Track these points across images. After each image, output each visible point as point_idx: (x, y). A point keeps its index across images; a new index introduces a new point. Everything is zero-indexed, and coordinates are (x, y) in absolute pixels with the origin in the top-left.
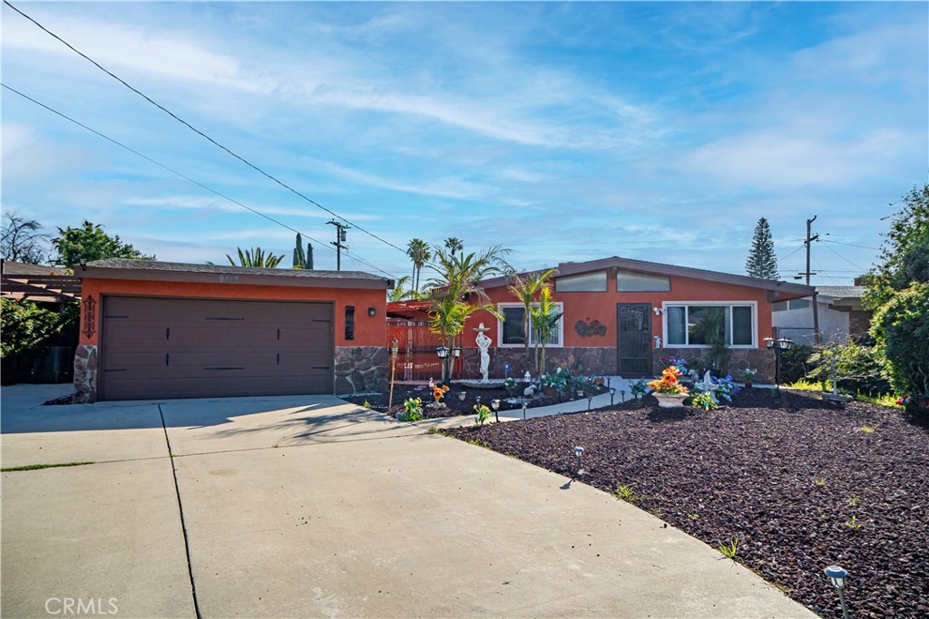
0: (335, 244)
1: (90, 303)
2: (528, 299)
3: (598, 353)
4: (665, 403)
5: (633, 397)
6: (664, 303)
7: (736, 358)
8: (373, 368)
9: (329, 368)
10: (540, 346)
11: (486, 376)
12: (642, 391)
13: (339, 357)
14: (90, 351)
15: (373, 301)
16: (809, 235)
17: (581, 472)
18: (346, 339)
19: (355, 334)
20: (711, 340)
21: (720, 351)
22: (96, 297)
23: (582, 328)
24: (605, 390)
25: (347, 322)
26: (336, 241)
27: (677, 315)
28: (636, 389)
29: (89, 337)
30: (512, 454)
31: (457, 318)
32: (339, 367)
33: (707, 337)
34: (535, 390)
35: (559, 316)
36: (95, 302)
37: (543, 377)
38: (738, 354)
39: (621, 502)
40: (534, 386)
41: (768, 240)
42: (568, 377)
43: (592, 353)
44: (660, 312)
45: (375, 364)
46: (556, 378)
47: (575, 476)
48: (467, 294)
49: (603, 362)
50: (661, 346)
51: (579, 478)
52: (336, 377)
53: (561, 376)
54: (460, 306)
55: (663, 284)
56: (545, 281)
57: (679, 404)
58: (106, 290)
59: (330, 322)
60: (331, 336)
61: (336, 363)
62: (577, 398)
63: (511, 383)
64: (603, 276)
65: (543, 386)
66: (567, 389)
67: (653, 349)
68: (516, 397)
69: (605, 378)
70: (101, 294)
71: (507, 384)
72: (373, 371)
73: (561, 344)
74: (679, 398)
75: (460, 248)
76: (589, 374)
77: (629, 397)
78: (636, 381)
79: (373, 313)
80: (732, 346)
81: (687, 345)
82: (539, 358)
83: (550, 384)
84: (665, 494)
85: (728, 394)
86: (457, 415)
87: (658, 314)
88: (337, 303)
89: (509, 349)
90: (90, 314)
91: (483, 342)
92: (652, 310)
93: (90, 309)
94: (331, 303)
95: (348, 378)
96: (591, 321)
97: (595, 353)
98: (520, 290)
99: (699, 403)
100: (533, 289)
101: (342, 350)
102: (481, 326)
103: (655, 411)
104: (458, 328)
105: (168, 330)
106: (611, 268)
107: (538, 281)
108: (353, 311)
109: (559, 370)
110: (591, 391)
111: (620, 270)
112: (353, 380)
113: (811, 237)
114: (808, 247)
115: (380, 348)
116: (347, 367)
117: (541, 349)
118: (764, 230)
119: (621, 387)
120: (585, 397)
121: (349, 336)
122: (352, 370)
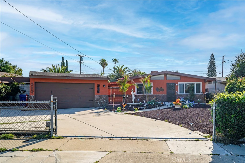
0: (79, 62)
1: (32, 84)
2: (144, 82)
3: (162, 96)
4: (176, 107)
5: (170, 106)
6: (179, 83)
7: (197, 97)
8: (104, 100)
9: (93, 101)
10: (147, 94)
11: (134, 102)
12: (172, 105)
13: (96, 98)
14: (33, 97)
15: (104, 83)
16: (223, 60)
17: (158, 118)
18: (98, 93)
19: (100, 92)
20: (190, 92)
21: (193, 95)
22: (34, 83)
23: (158, 89)
24: (163, 105)
25: (98, 89)
26: (80, 61)
27: (182, 86)
28: (171, 105)
29: (32, 93)
30: (144, 117)
31: (126, 87)
32: (96, 100)
33: (189, 92)
34: (146, 105)
35: (152, 87)
36: (33, 84)
37: (148, 102)
38: (197, 96)
39: (166, 122)
40: (146, 104)
41: (214, 60)
42: (154, 102)
43: (160, 96)
44: (178, 85)
45: (105, 99)
46: (151, 102)
47: (157, 119)
48: (129, 81)
49: (163, 98)
50: (178, 94)
51: (158, 119)
52: (95, 103)
53: (152, 102)
54: (127, 84)
55: (178, 78)
56: (149, 78)
57: (180, 107)
58: (36, 81)
59: (93, 89)
60: (94, 92)
61: (95, 99)
62: (156, 107)
63: (141, 104)
64: (163, 76)
65: (148, 104)
66: (154, 105)
67: (176, 95)
68: (142, 107)
69: (164, 102)
70: (35, 82)
71: (140, 104)
72: (105, 101)
73: (152, 94)
74: (180, 106)
75: (118, 62)
76: (159, 101)
77: (169, 106)
78: (171, 103)
79: (104, 86)
80: (196, 94)
81: (184, 94)
82: (147, 97)
83: (150, 104)
84: (173, 121)
85: (192, 105)
86: (129, 111)
87: (177, 85)
88: (95, 84)
89: (138, 95)
90: (32, 87)
91: (133, 94)
92: (175, 85)
93: (32, 86)
94: (94, 84)
95: (98, 103)
96: (160, 87)
97: (161, 96)
98: (142, 80)
99: (184, 107)
100: (145, 80)
101: (97, 96)
102: (133, 89)
103: (174, 109)
104: (126, 90)
105: (52, 91)
106: (165, 74)
107: (147, 78)
108: (99, 86)
109: (152, 100)
110: (160, 105)
111: (167, 74)
112: (99, 104)
113: (224, 61)
114: (223, 64)
115: (106, 95)
116: (98, 100)
117: (147, 95)
118: (213, 57)
119: (167, 104)
120: (158, 107)
121: (98, 92)
122: (99, 101)
